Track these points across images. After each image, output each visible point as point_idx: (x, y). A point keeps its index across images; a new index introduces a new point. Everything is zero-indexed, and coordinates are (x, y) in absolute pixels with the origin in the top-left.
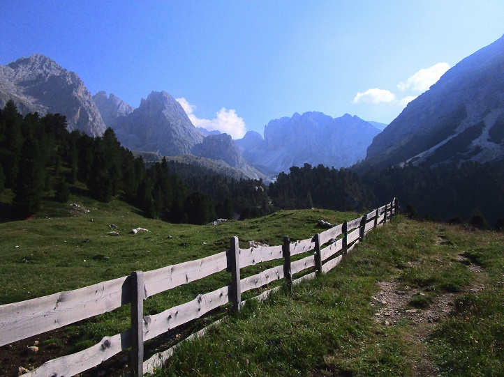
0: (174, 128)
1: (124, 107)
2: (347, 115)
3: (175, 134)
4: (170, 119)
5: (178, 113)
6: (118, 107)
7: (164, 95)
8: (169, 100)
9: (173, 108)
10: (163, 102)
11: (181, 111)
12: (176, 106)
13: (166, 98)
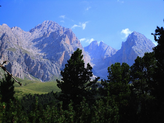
4: (138, 53)
5: (147, 47)
6: (105, 51)
7: (135, 34)
8: (139, 38)
9: (142, 44)
10: (134, 40)
11: (150, 46)
12: (145, 42)
13: (136, 37)
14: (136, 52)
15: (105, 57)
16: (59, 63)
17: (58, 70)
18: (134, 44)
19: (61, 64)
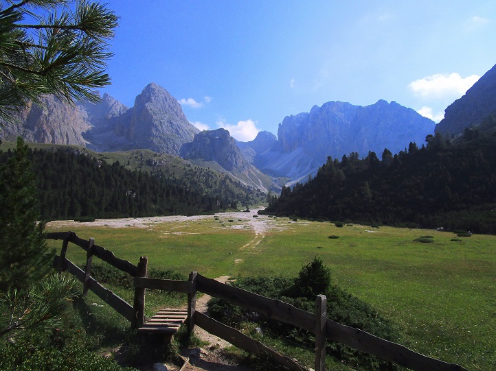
0: (157, 123)
1: (118, 107)
2: (381, 102)
3: (157, 130)
4: (154, 113)
5: (167, 107)
6: (111, 108)
7: (153, 87)
8: (158, 93)
9: (161, 102)
10: (150, 94)
11: (171, 105)
12: (166, 99)
13: (154, 90)
14: (150, 112)
15: (110, 116)
16: (22, 116)
17: (18, 127)
18: (149, 100)
19: (25, 117)
